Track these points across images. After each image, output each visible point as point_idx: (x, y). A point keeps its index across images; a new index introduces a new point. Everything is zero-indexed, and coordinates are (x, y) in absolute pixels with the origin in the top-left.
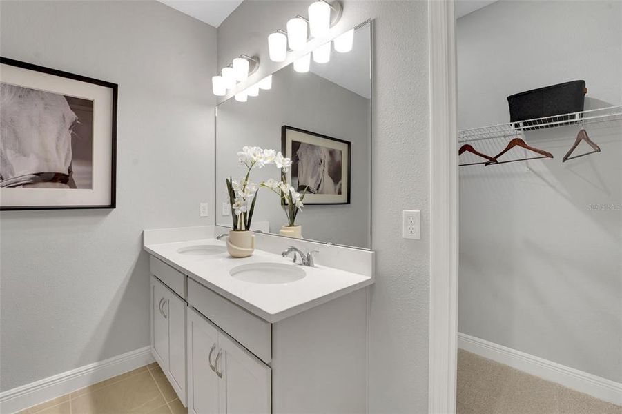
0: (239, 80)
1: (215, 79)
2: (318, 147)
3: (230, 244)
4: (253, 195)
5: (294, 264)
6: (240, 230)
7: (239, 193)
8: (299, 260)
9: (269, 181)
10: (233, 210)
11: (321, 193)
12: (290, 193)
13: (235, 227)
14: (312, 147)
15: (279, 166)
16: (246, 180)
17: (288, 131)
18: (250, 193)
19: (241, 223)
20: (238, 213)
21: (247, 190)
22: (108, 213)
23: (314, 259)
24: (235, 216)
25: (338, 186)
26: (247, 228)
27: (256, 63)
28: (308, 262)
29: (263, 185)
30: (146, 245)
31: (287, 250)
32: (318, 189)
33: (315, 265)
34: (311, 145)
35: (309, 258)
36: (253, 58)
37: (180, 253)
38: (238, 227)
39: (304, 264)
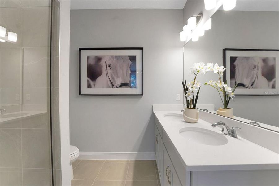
0: (192, 29)
1: (181, 33)
2: (252, 58)
3: (185, 115)
4: (197, 90)
5: (222, 133)
6: (191, 108)
7: (190, 89)
8: (225, 131)
9: (210, 81)
10: (186, 97)
11: (255, 88)
12: (224, 88)
13: (188, 107)
14: (247, 58)
15: (216, 72)
16: (194, 81)
17: (227, 51)
18: (196, 88)
19: (191, 105)
20: (189, 99)
21: (194, 86)
22: (141, 97)
23: (237, 133)
24: (187, 101)
25: (271, 83)
26: (194, 107)
27: (200, 17)
28: (232, 134)
29: (206, 84)
30: (154, 111)
31: (216, 123)
32: (252, 86)
33: (238, 137)
34: (245, 57)
35: (233, 131)
36: (199, 15)
37: (164, 116)
38: (190, 107)
39: (229, 134)
